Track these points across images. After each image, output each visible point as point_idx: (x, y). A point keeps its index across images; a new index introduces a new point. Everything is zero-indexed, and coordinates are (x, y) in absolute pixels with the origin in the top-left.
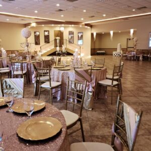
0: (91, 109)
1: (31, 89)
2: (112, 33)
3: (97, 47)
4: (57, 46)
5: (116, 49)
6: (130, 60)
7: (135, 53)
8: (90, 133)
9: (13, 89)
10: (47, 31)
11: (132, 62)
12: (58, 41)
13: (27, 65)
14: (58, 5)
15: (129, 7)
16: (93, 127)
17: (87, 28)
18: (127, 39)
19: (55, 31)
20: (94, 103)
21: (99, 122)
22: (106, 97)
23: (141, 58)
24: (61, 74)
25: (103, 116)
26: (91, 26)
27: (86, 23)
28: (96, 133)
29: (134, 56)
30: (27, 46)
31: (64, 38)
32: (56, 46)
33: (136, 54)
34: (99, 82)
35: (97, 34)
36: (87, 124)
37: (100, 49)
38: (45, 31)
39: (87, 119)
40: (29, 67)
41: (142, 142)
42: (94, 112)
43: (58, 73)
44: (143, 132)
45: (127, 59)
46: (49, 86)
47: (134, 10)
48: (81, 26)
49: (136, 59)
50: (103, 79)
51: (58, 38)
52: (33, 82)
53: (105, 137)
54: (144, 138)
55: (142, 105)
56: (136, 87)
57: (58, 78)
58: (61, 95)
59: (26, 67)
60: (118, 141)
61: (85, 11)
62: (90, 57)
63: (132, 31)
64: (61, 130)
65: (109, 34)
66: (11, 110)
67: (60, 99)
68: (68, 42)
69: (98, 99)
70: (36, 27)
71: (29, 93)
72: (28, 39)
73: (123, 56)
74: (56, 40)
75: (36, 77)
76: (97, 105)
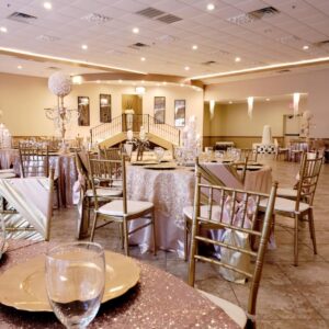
1: (68, 222)
3: (216, 133)
4: (127, 130)
5: (259, 139)
6: (296, 161)
7: (306, 144)
9: (15, 212)
10: (105, 96)
12: (130, 119)
13: (61, 160)
14: (136, 31)
15: (296, 38)
17: (194, 91)
18: (285, 116)
21: (279, 324)
24: (153, 181)
26: (204, 86)
27: (194, 78)
30: (63, 116)
31: (144, 112)
32: (125, 129)
35: (217, 105)
37: (223, 138)
38: (101, 96)
40: (64, 166)
43: (145, 177)
45: (288, 160)
46: (121, 213)
47: (306, 48)
48: (182, 85)
51: (130, 112)
52: (76, 201)
58: (150, 239)
59: (57, 167)
61: (195, 47)
63: (297, 97)
65: (245, 104)
67: (150, 251)
68: (152, 121)
70: (83, 84)
71: (61, 232)
72: (65, 98)
73: (280, 153)
74: (124, 116)
75: (85, 188)
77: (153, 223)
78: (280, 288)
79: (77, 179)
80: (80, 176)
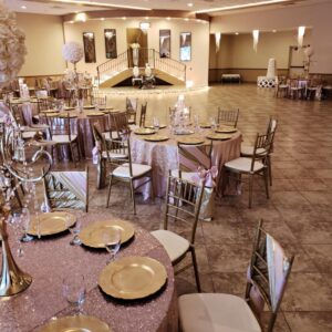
0: (209, 220)
2: (256, 34)
3: (222, 66)
4: (133, 66)
5: (263, 71)
6: (295, 98)
7: (305, 82)
8: (207, 268)
9: (67, 190)
10: (110, 30)
11: (299, 103)
12: (135, 53)
16: (214, 257)
17: (200, 23)
18: (291, 48)
19: (128, 30)
20: (216, 205)
21: (224, 246)
22: (239, 192)
23: (318, 95)
24: (150, 150)
25: (233, 235)
26: (210, 18)
27: (199, 12)
28: (220, 268)
29: (302, 90)
31: (150, 47)
33: (308, 85)
34: (226, 165)
35: (223, 36)
36: (203, 250)
37: (229, 71)
38: (105, 31)
39: (202, 240)
41: (301, 285)
42: (215, 226)
43: (145, 146)
44: (305, 265)
45: (287, 97)
46: (128, 175)
48: (187, 20)
49: (306, 96)
50: (235, 158)
51: (135, 46)
53: (236, 277)
54: (305, 277)
55: (309, 211)
56: (300, 168)
57: (145, 157)
58: (150, 191)
59: (76, 128)
60: (256, 294)
62: (207, 88)
64: (167, 280)
65: (250, 36)
66: (78, 241)
67: (150, 198)
69: (224, 196)
70: (87, 22)
73: (280, 90)
76: (221, 210)
77: (151, 180)
78: (233, 224)
79: (94, 145)
80: (97, 143)
